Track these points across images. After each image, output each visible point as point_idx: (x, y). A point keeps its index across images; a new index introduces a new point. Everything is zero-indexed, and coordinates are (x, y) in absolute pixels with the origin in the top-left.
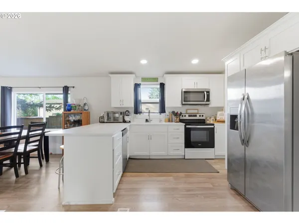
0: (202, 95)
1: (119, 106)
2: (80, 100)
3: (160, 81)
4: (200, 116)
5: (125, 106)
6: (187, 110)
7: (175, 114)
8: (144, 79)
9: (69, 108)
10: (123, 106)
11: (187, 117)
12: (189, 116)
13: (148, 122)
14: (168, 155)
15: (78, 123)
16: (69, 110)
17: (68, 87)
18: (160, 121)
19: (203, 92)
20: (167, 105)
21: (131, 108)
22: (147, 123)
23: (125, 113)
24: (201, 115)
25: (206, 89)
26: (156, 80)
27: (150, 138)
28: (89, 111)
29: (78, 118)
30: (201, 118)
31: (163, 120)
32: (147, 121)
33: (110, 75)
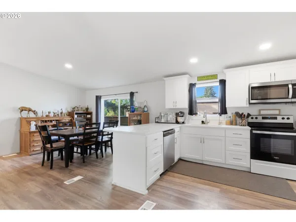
0: (284, 90)
1: (172, 107)
2: (141, 103)
3: (220, 77)
4: (283, 118)
5: (178, 107)
6: (260, 110)
7: (240, 116)
8: (201, 78)
9: (133, 110)
10: (177, 107)
11: (260, 120)
12: (263, 118)
13: (205, 123)
14: (225, 164)
15: (139, 122)
16: (133, 112)
17: (133, 93)
18: (220, 123)
19: (287, 85)
20: (228, 105)
21: (185, 109)
22: (204, 125)
23: (179, 114)
24: (286, 117)
25: (291, 81)
26: (214, 76)
27: (202, 141)
28: (149, 112)
29: (139, 118)
30: (286, 121)
31: (224, 122)
32: (203, 122)
33: (165, 79)
